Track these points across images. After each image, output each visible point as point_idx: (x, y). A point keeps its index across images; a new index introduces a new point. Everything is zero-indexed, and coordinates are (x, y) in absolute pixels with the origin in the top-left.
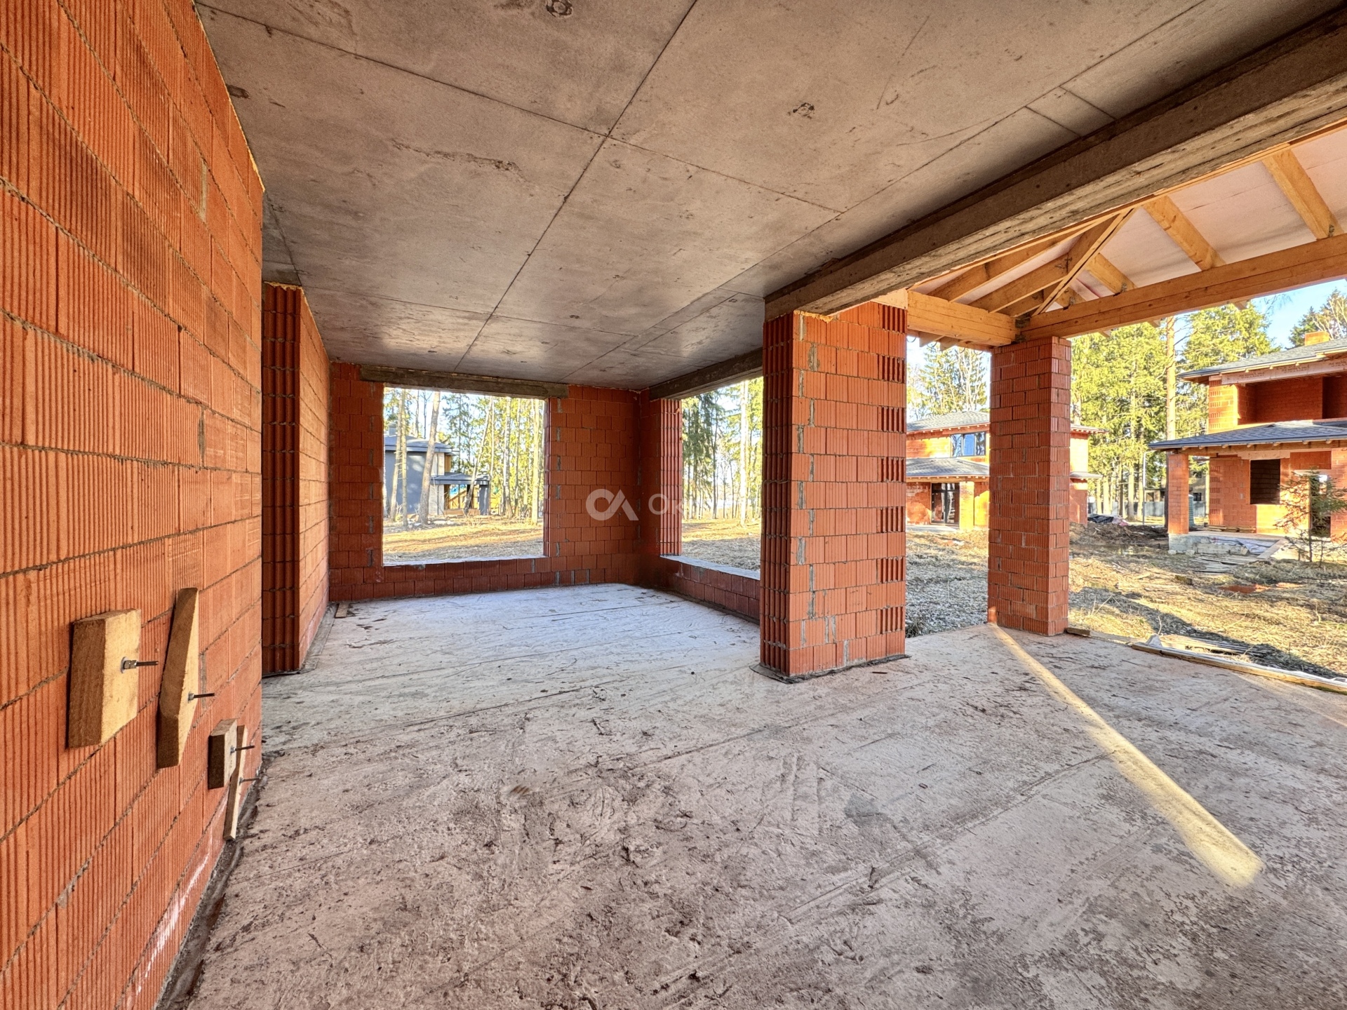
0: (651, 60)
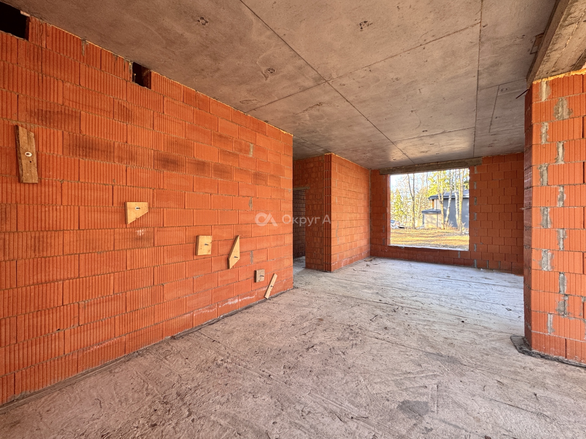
0: (302, 61)
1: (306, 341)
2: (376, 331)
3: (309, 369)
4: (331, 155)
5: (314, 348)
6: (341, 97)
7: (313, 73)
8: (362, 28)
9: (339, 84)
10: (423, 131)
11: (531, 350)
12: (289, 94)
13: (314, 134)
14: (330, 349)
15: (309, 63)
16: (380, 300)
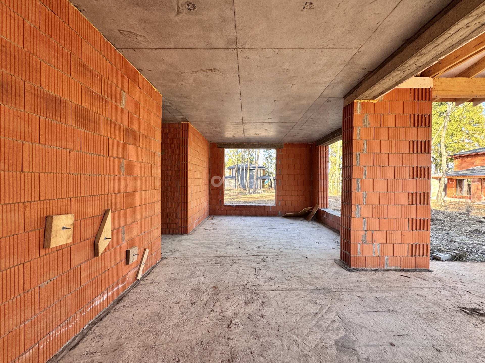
1: (219, 317)
2: (266, 284)
3: (249, 351)
4: (188, 124)
5: (234, 322)
6: (237, 70)
7: (231, 33)
8: (304, 8)
9: (244, 56)
10: (269, 118)
11: (350, 267)
12: (190, 46)
13: (186, 100)
14: (248, 317)
15: (236, 19)
16: (247, 254)
